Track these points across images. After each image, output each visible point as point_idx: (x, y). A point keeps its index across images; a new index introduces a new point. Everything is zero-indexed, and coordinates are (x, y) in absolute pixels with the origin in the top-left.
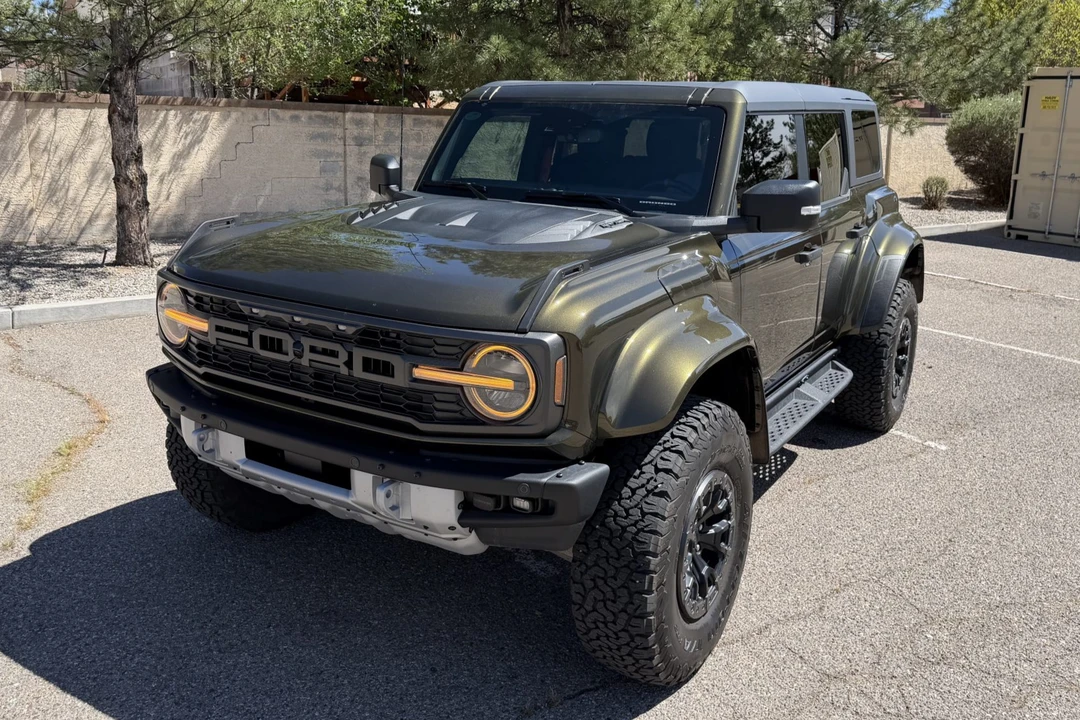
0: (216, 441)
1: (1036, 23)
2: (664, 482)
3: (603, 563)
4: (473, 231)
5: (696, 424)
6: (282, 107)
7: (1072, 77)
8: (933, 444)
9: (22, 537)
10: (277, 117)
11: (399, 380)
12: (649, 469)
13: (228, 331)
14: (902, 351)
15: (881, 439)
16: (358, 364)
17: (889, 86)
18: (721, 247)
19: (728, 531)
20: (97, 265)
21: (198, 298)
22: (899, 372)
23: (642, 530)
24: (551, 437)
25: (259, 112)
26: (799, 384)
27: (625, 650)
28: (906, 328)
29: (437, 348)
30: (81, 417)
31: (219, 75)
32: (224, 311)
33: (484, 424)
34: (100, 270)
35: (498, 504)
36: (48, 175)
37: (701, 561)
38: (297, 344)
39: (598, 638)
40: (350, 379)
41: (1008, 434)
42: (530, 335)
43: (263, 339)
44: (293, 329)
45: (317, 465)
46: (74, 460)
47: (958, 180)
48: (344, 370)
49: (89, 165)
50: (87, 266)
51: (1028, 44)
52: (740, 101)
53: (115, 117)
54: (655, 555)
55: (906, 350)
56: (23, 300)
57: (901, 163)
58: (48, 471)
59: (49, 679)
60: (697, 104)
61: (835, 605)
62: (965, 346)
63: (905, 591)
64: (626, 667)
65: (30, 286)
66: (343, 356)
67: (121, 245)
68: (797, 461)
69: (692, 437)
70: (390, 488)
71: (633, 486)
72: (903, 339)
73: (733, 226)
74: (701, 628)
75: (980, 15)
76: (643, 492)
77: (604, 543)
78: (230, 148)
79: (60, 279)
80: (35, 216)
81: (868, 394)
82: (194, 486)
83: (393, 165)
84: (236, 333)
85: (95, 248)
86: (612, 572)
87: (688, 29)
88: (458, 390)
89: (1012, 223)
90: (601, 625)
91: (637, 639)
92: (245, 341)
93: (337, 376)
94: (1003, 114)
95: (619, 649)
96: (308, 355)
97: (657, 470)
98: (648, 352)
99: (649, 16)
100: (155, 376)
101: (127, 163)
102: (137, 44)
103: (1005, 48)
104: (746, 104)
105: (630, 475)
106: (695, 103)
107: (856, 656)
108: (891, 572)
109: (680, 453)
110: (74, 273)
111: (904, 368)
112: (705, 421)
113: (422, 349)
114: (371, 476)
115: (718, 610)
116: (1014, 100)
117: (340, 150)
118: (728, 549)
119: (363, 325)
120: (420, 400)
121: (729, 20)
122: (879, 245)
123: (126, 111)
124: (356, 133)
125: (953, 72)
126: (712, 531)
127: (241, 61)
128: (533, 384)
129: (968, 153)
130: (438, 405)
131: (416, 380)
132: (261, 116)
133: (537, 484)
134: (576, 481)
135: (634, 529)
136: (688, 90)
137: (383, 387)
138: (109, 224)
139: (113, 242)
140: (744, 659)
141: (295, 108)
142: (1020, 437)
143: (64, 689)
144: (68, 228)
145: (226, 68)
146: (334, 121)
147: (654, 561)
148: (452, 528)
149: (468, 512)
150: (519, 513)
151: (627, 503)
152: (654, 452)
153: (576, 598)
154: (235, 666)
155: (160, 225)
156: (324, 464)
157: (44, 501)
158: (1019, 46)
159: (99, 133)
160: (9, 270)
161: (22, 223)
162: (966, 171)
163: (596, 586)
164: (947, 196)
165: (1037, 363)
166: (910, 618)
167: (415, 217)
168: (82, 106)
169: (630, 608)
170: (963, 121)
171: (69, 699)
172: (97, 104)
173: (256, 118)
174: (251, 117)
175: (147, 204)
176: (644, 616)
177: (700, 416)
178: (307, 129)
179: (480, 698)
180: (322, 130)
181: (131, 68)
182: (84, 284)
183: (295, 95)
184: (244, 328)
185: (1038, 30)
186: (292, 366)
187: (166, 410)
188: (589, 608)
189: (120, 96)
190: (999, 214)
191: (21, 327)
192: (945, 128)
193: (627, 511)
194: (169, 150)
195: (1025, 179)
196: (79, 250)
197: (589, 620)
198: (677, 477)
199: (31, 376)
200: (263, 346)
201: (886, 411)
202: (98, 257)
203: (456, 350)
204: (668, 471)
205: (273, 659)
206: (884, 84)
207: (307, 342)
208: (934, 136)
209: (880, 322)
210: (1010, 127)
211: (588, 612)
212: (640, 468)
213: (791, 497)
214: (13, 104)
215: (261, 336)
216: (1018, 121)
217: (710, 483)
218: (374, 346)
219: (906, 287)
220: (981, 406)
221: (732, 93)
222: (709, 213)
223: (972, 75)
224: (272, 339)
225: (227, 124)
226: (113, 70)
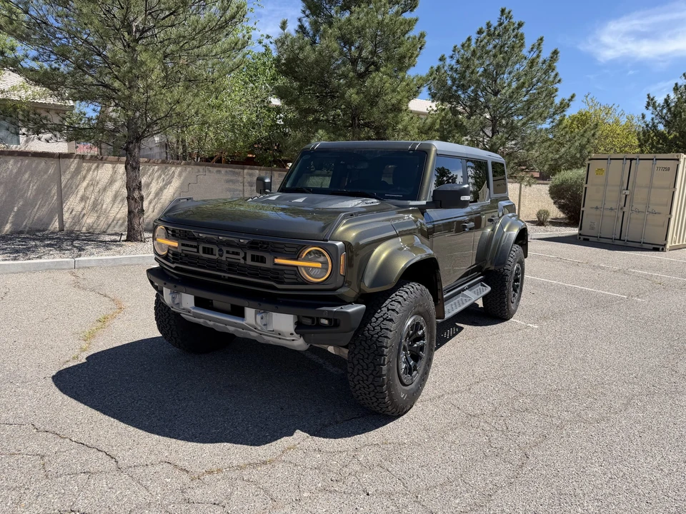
0: (181, 299)
1: (592, 132)
2: (391, 315)
3: (362, 352)
4: (306, 204)
5: (407, 290)
6: (212, 166)
7: (611, 159)
8: (531, 325)
9: (82, 354)
10: (210, 171)
11: (268, 265)
12: (384, 309)
13: (187, 246)
14: (516, 280)
15: (506, 322)
16: (249, 258)
17: (519, 162)
18: (423, 215)
19: (423, 346)
20: (117, 241)
21: (173, 231)
22: (515, 290)
23: (380, 336)
24: (338, 291)
25: (201, 168)
26: (463, 290)
27: (372, 394)
28: (518, 269)
29: (286, 249)
30: (110, 306)
31: (180, 151)
32: (186, 236)
33: (307, 284)
34: (118, 243)
35: (313, 322)
36: (93, 196)
37: (409, 359)
38: (220, 250)
39: (360, 389)
40: (245, 266)
41: (569, 322)
42: (329, 242)
43: (204, 248)
44: (219, 243)
45: (228, 307)
46: (107, 324)
47: (555, 212)
48: (242, 261)
49: (114, 193)
50: (112, 241)
51: (588, 141)
52: (434, 149)
53: (128, 166)
54: (386, 348)
55: (519, 279)
56: (80, 256)
57: (526, 203)
58: (94, 328)
59: (97, 410)
60: (414, 150)
61: (476, 388)
62: (552, 285)
63: (511, 383)
64: (373, 403)
65: (84, 250)
66: (242, 255)
67: (129, 231)
68: (463, 331)
69: (405, 296)
70: (263, 315)
71: (377, 317)
72: (517, 274)
73: (429, 205)
74: (410, 390)
75: (565, 128)
76: (382, 319)
77: (363, 343)
78: (185, 186)
79: (98, 247)
80: (85, 217)
81: (499, 299)
82: (168, 328)
83: (267, 180)
84: (191, 246)
85: (116, 234)
86: (366, 356)
87: (417, 131)
88: (296, 269)
89: (581, 232)
90: (361, 382)
91: (378, 388)
92: (195, 250)
93: (238, 264)
94: (577, 178)
95: (369, 394)
96: (225, 255)
97: (388, 310)
98: (384, 256)
99: (397, 123)
100: (151, 272)
101: (134, 189)
102: (140, 131)
103: (577, 144)
104: (436, 150)
105: (376, 312)
106: (413, 150)
107: (485, 408)
108: (505, 376)
109: (399, 302)
110: (106, 245)
111: (518, 288)
112: (412, 290)
113: (279, 250)
114: (254, 310)
115: (418, 383)
116: (582, 171)
117: (241, 188)
118: (423, 354)
119: (252, 239)
120: (278, 274)
121: (437, 126)
122: (505, 227)
123: (134, 164)
124: (249, 180)
125: (550, 155)
126: (415, 345)
127: (192, 143)
128: (330, 266)
129: (560, 198)
130: (285, 276)
131: (276, 264)
132: (201, 170)
133: (332, 311)
134: (349, 311)
135: (377, 336)
136: (410, 144)
137: (260, 268)
138: (123, 222)
139: (125, 231)
140: (431, 407)
141: (219, 167)
142: (574, 323)
143: (104, 414)
144: (102, 224)
145: (184, 146)
146: (238, 174)
147: (386, 350)
148: (292, 334)
149: (299, 327)
150: (324, 326)
151: (373, 324)
152: (387, 302)
153: (350, 370)
154: (187, 406)
155: (148, 224)
156: (232, 306)
157: (93, 341)
158: (584, 143)
159: (119, 177)
160: (72, 242)
161: (79, 221)
162: (559, 208)
163: (359, 363)
164: (549, 220)
165: (587, 293)
166: (512, 394)
167: (277, 199)
168: (111, 162)
169: (374, 373)
170: (557, 182)
171: (107, 417)
172: (118, 161)
173: (199, 171)
174: (196, 171)
175: (144, 211)
176: (381, 376)
177: (410, 287)
178: (224, 178)
179: (304, 420)
180: (232, 178)
181: (137, 142)
182: (111, 249)
183: (219, 161)
184: (195, 244)
185: (593, 135)
186: (217, 261)
187: (156, 288)
188: (355, 374)
189: (131, 156)
190: (576, 229)
191: (79, 268)
192: (549, 186)
193: (374, 328)
194: (154, 187)
195: (588, 210)
196: (109, 235)
197: (355, 380)
198: (398, 313)
199: (84, 289)
200: (204, 252)
201: (508, 308)
202: (118, 238)
203: (295, 250)
204: (393, 310)
205: (205, 404)
206: (516, 161)
207: (225, 249)
208: (543, 189)
209: (504, 263)
210: (581, 185)
211: (355, 376)
212: (380, 309)
213: (459, 345)
214: (76, 161)
215: (203, 247)
216: (584, 182)
217: (414, 320)
218: (256, 249)
219: (517, 248)
220: (557, 310)
221: (430, 145)
222: (419, 200)
223: (561, 157)
224: (208, 248)
225: (184, 174)
226: (129, 143)
